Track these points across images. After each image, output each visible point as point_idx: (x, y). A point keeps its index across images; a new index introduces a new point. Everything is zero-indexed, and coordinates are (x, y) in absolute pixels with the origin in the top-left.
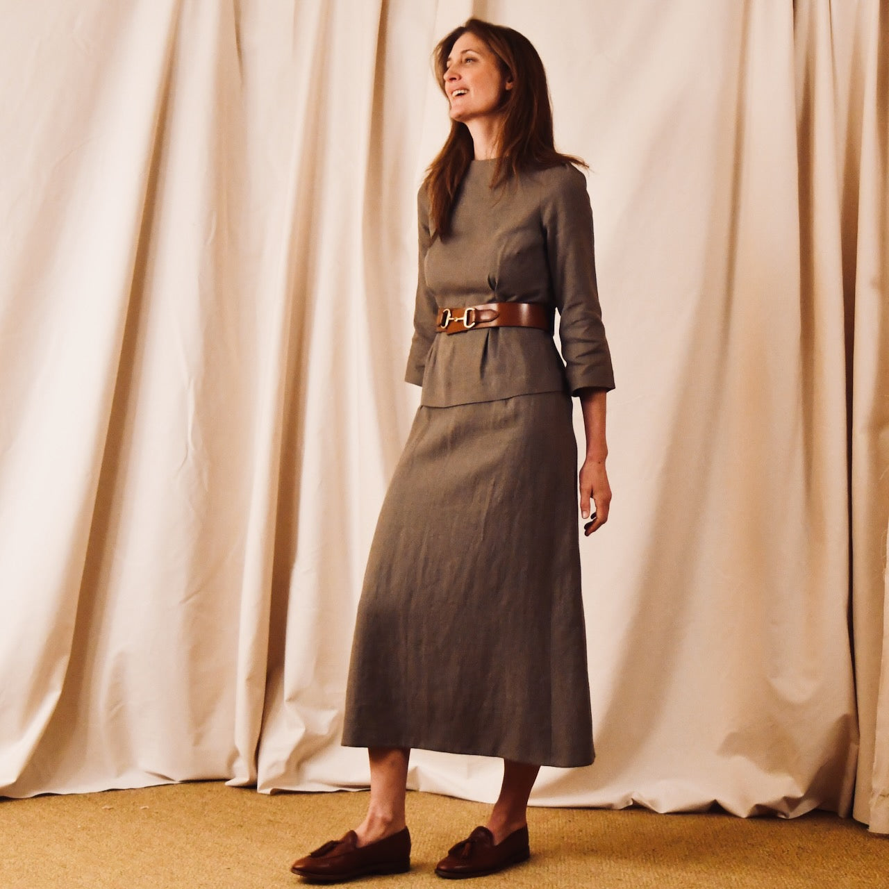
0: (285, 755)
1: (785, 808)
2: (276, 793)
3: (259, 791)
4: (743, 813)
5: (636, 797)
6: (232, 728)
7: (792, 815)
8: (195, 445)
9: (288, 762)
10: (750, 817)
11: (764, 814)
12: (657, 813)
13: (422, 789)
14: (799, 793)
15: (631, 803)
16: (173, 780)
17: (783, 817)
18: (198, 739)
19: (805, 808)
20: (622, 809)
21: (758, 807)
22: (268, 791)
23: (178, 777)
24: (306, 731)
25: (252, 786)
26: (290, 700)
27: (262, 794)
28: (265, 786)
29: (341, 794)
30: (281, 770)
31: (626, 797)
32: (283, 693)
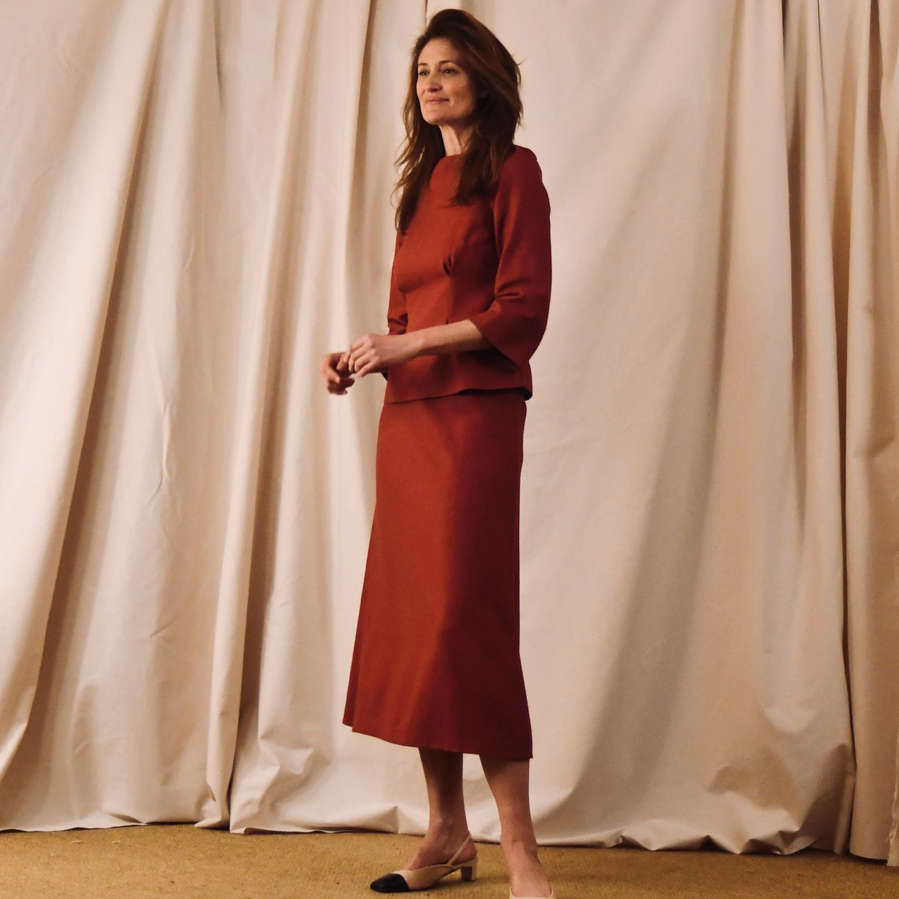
0: (258, 795)
1: (779, 844)
2: (251, 832)
3: (231, 831)
4: (737, 849)
5: (625, 834)
6: (204, 766)
7: (786, 852)
8: (170, 471)
9: (262, 802)
10: (745, 854)
11: (759, 849)
12: (648, 850)
13: (401, 831)
14: (795, 828)
15: (621, 841)
16: (139, 822)
17: (778, 853)
18: (167, 779)
19: (800, 844)
20: (611, 847)
21: (753, 842)
22: (242, 830)
23: (145, 818)
24: (281, 769)
25: (223, 827)
26: (263, 737)
27: (235, 834)
28: (238, 825)
29: (317, 835)
30: (254, 809)
31: (617, 833)
32: (257, 730)
